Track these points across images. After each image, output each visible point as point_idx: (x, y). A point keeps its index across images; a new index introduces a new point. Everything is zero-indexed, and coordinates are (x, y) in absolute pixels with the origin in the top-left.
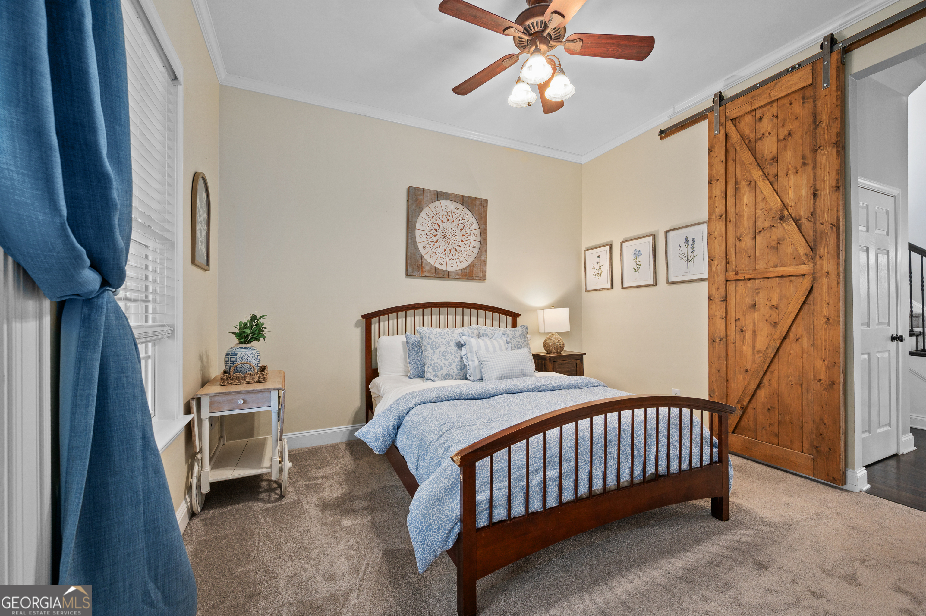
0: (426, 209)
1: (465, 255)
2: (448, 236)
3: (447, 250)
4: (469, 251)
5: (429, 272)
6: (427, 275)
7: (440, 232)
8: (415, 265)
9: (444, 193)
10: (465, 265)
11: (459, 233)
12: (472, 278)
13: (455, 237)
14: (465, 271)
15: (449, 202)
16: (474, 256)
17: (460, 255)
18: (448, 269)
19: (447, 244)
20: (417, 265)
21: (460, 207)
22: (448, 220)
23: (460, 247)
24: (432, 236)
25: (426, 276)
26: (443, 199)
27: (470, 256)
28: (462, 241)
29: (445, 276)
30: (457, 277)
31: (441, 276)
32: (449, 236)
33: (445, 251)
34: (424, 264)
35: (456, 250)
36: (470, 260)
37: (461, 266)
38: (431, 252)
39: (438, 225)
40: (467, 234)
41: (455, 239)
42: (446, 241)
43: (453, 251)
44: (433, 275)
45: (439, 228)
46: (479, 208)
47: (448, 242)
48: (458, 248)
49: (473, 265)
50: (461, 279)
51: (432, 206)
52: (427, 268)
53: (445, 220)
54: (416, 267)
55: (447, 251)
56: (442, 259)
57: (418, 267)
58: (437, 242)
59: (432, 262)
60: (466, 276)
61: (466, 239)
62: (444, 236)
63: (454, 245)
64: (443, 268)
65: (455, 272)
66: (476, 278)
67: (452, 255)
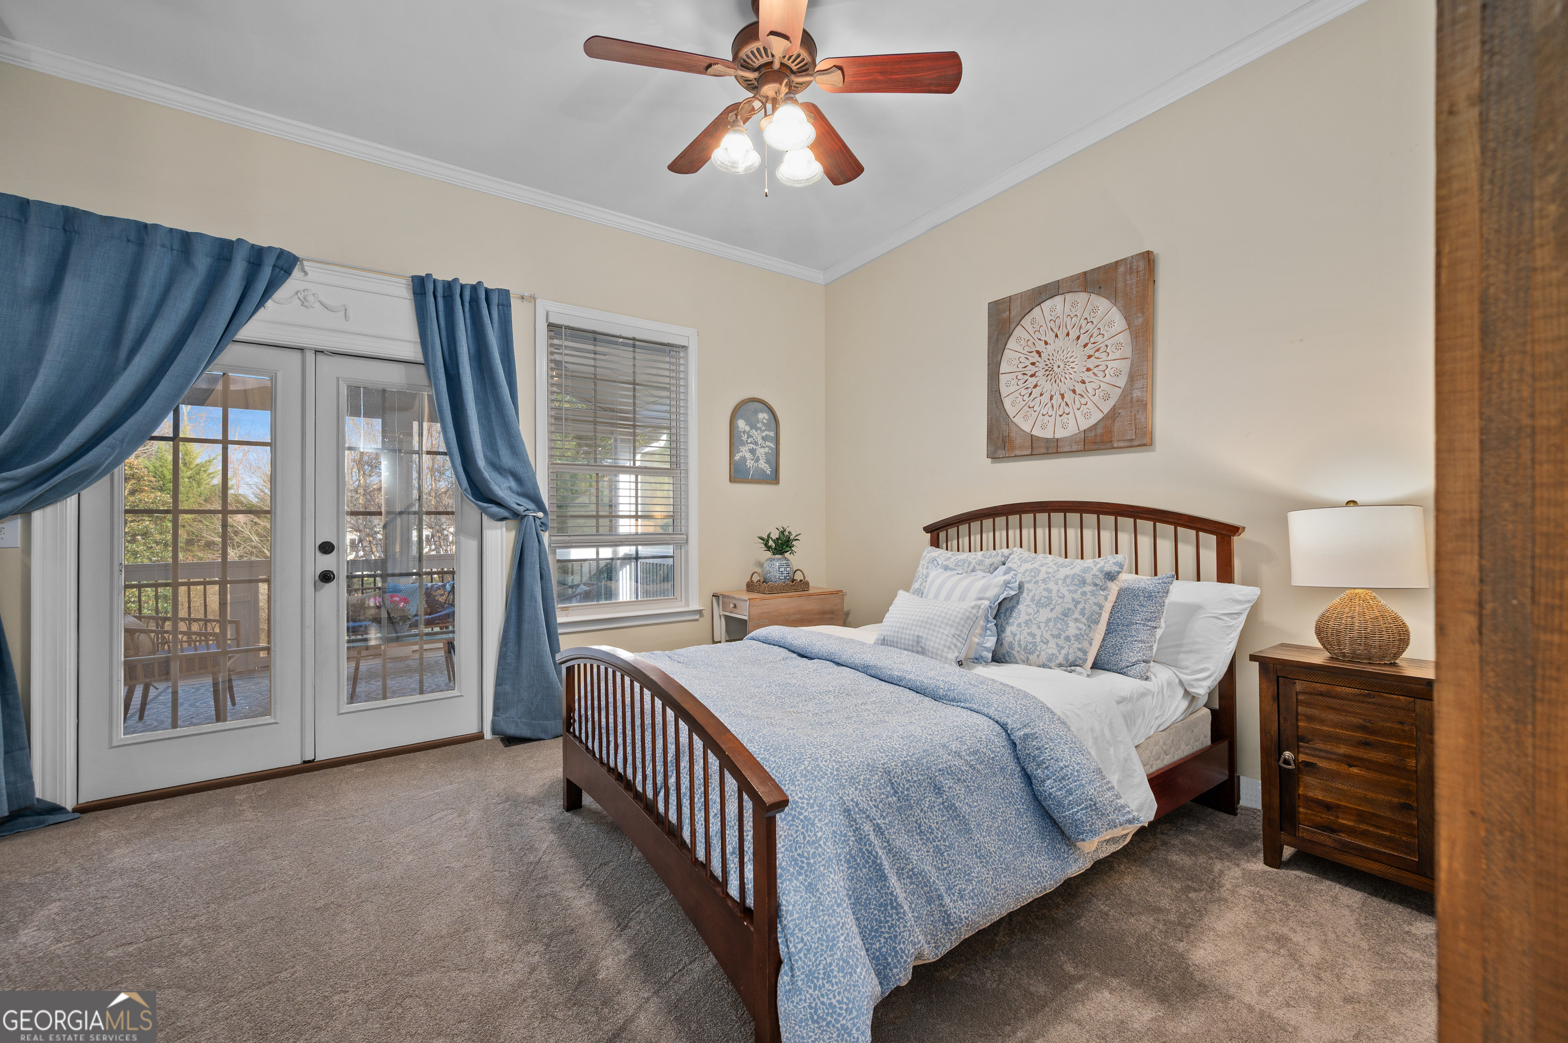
0: (1018, 332)
1: (1095, 399)
2: (1055, 368)
3: (1057, 397)
4: (1103, 386)
5: (1021, 447)
6: (1018, 452)
7: (1041, 365)
8: (998, 438)
9: (1046, 286)
10: (1097, 417)
11: (1078, 354)
12: (1109, 445)
13: (1072, 365)
14: (1093, 434)
15: (1058, 300)
16: (1116, 394)
17: (1083, 401)
18: (1057, 436)
19: (1055, 385)
20: (1001, 438)
21: (1082, 297)
22: (1057, 336)
23: (1083, 382)
24: (1026, 377)
25: (1016, 456)
26: (1044, 298)
27: (1106, 397)
28: (1088, 370)
29: (1050, 451)
30: (1075, 448)
31: (1043, 450)
32: (1059, 367)
33: (1051, 399)
34: (1013, 434)
35: (1074, 391)
36: (1107, 407)
37: (1085, 424)
38: (1026, 408)
39: (1038, 353)
40: (1098, 350)
41: (1071, 371)
42: (1053, 380)
43: (1069, 397)
44: (1029, 452)
45: (1039, 359)
46: (1125, 280)
47: (1058, 381)
48: (1079, 388)
49: (1112, 415)
50: (1084, 450)
51: (1026, 322)
52: (1018, 441)
53: (1050, 337)
54: (1001, 441)
55: (1057, 399)
56: (1047, 417)
57: (1004, 442)
58: (1035, 386)
59: (1026, 428)
60: (1095, 443)
61: (1097, 362)
62: (1049, 370)
63: (1070, 384)
64: (1048, 434)
65: (1071, 439)
66: (1121, 444)
67: (1067, 404)
